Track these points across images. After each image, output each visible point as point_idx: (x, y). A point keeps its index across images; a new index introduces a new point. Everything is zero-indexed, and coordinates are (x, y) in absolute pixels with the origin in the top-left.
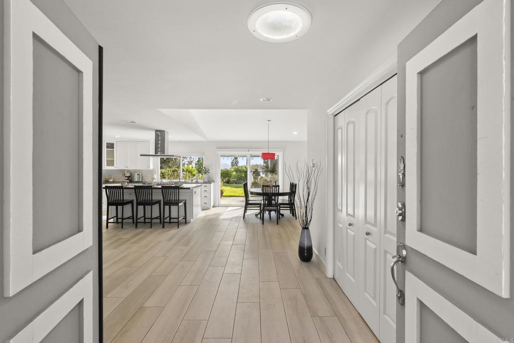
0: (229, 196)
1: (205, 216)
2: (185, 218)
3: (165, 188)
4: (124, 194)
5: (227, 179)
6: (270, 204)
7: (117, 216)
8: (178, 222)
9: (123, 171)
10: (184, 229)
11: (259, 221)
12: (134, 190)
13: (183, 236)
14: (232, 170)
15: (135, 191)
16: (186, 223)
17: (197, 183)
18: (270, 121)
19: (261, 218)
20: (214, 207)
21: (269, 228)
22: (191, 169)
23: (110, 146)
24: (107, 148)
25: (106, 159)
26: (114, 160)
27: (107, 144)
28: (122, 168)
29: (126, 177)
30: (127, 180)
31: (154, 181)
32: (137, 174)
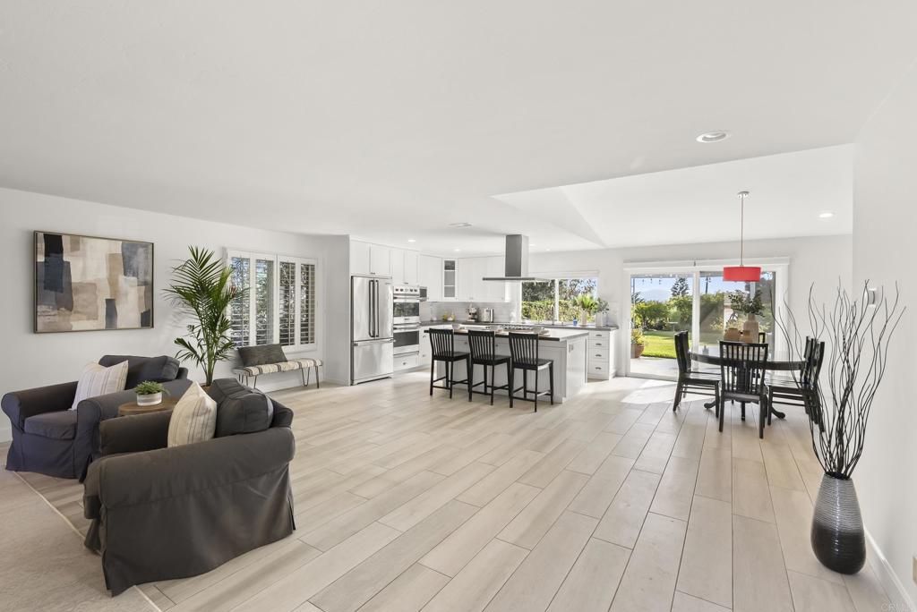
0: (656, 356)
1: (594, 394)
2: (551, 394)
3: (513, 337)
4: (455, 342)
5: (658, 320)
6: (744, 386)
7: (447, 377)
8: (535, 401)
9: (466, 305)
10: (547, 414)
11: (712, 421)
12: (467, 337)
13: (538, 429)
14: (672, 303)
15: (470, 338)
16: (552, 403)
17: (583, 328)
18: (747, 193)
19: (717, 416)
20: (617, 375)
21: (735, 444)
22: (588, 300)
23: (450, 266)
24: (446, 268)
25: (444, 286)
26: (454, 288)
27: (446, 262)
28: (466, 299)
29: (470, 314)
30: (472, 319)
31: (512, 321)
32: (486, 310)
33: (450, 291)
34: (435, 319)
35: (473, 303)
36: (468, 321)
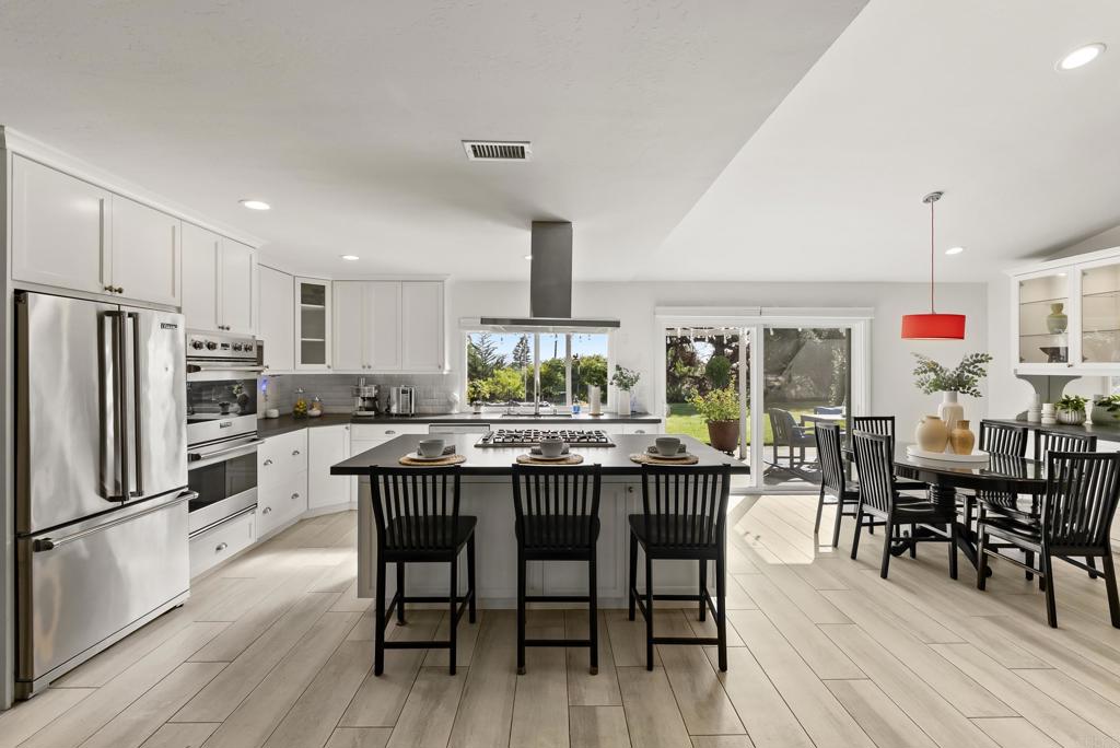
23: (313, 294)
24: (304, 300)
25: (299, 340)
26: (324, 343)
27: (304, 287)
28: (353, 368)
29: (364, 399)
30: (368, 409)
31: (455, 411)
32: (398, 390)
33: (313, 352)
34: (275, 413)
35: (367, 376)
36: (359, 413)
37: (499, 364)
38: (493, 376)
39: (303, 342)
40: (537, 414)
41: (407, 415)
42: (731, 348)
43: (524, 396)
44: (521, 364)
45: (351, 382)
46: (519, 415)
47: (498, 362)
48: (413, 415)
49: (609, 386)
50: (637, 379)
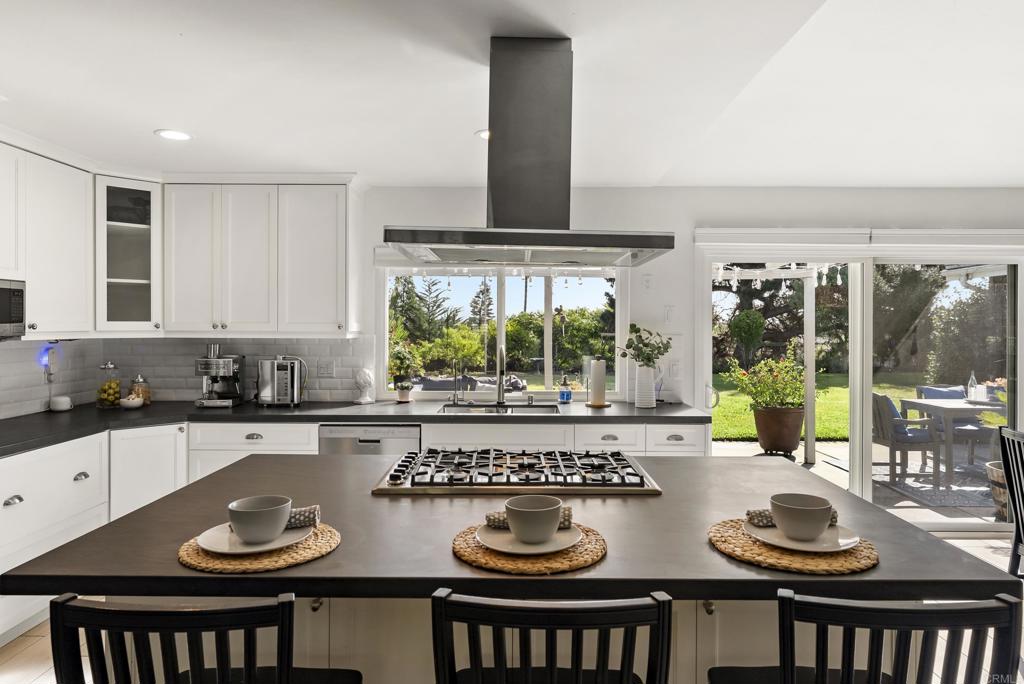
23: (129, 205)
24: (112, 214)
25: (103, 280)
26: (148, 287)
27: (113, 193)
28: (199, 328)
29: (214, 380)
30: (221, 396)
31: (367, 398)
32: (273, 364)
33: (128, 301)
34: (64, 403)
35: (221, 342)
36: (207, 403)
37: (450, 321)
38: (441, 336)
39: (110, 285)
40: (500, 405)
41: (286, 407)
42: (762, 299)
43: (484, 363)
44: (481, 322)
45: (197, 351)
46: (471, 405)
47: (448, 318)
48: (297, 406)
49: (618, 358)
50: (667, 347)
